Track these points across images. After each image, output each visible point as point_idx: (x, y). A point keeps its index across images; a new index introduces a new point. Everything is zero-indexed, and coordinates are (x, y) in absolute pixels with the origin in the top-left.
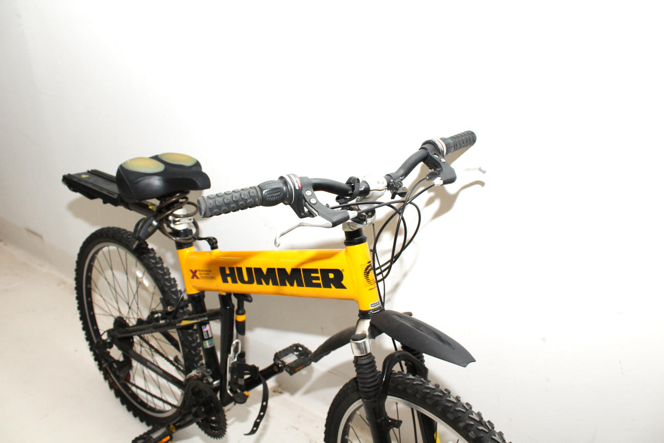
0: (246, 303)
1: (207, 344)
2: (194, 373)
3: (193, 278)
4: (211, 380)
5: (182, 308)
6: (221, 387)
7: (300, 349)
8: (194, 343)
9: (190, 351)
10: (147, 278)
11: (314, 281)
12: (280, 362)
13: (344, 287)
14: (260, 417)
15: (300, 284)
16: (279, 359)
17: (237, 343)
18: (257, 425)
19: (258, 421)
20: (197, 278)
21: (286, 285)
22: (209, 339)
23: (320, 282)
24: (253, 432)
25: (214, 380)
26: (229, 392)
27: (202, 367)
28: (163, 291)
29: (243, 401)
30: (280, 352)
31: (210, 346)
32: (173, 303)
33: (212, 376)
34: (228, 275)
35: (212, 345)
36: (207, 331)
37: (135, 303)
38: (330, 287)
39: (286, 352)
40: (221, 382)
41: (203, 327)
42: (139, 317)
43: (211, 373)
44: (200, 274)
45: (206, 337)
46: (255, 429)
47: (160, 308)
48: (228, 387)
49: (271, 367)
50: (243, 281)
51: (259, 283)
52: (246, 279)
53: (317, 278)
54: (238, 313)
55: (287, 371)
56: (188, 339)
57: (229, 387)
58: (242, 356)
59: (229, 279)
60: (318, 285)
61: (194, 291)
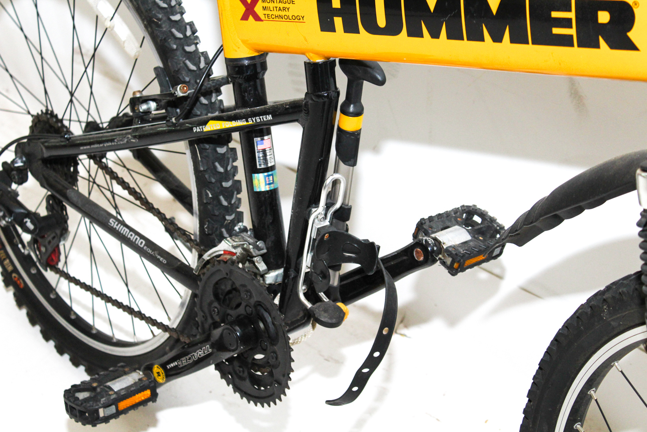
0: (367, 86)
1: (261, 183)
2: (224, 246)
3: (245, 17)
4: (262, 266)
5: (207, 94)
6: (286, 288)
7: (477, 219)
8: (227, 180)
9: (216, 198)
10: (125, 20)
11: (556, 31)
12: (431, 241)
13: (632, 47)
14: (372, 363)
15: (518, 38)
16: (427, 234)
17: (335, 183)
18: (360, 380)
19: (366, 370)
20: (257, 18)
21: (482, 39)
22: (268, 169)
23: (572, 31)
24: (350, 396)
25: (270, 268)
26: (302, 297)
27: (244, 234)
28: (163, 51)
29: (334, 321)
30: (431, 219)
31: (267, 188)
32: (187, 79)
33: (264, 257)
34: (337, 12)
35: (272, 187)
36: (264, 151)
37: (85, 83)
38: (597, 46)
39: (445, 220)
40: (286, 275)
41: (257, 140)
42: (90, 119)
43: (265, 251)
44: (264, 8)
45: (260, 165)
46: (355, 389)
47: (155, 89)
48: (302, 289)
49: (407, 251)
50: (373, 28)
51: (415, 32)
52: (381, 22)
53: (566, 23)
54: (344, 112)
55: (443, 263)
56: (215, 167)
57: (304, 288)
58: (343, 214)
59: (338, 21)
60: (565, 41)
61: (243, 52)
